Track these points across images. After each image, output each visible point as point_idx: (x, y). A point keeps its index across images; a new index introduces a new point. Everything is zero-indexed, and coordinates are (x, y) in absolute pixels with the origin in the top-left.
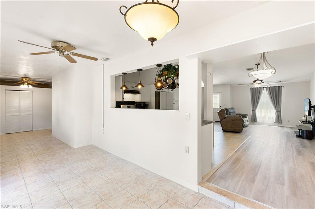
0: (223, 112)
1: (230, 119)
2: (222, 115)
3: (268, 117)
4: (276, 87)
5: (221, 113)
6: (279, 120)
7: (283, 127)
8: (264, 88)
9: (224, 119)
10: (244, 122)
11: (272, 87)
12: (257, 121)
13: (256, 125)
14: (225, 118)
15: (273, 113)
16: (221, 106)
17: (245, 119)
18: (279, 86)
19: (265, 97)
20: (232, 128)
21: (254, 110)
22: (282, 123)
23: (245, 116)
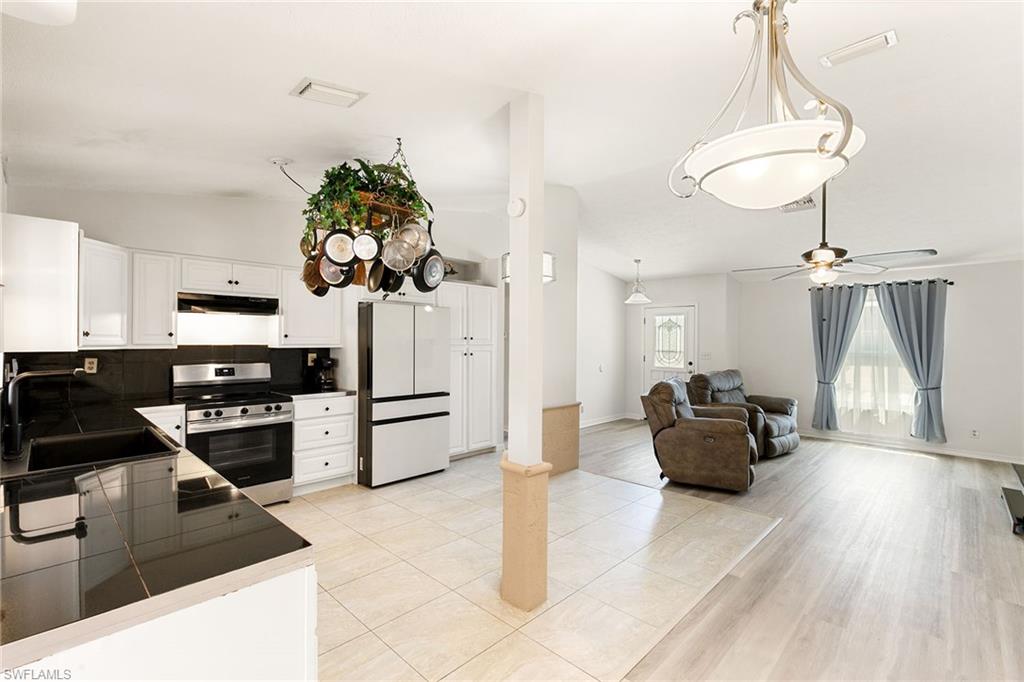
0: (663, 396)
1: (693, 429)
2: (660, 409)
3: (886, 412)
4: (920, 283)
5: (655, 398)
6: (931, 424)
7: (951, 457)
8: (866, 286)
9: (668, 430)
10: (776, 433)
11: (901, 284)
12: (836, 429)
13: (830, 445)
14: (672, 425)
15: (905, 398)
16: (691, 364)
17: (778, 423)
18: (931, 279)
19: (872, 325)
20: (704, 473)
21: (825, 382)
22: (944, 439)
23: (780, 408)
